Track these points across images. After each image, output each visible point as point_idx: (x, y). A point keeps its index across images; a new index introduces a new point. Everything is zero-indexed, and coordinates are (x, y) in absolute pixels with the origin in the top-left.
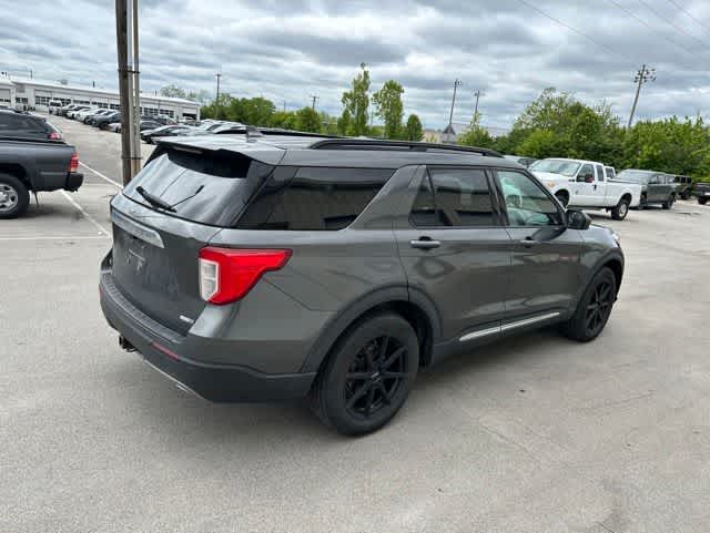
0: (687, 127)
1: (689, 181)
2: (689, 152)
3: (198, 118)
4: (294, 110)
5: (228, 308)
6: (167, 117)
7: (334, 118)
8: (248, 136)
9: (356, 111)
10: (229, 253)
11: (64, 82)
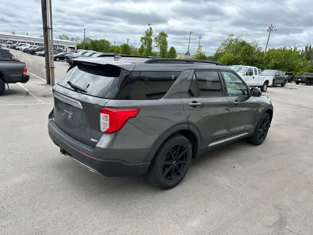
0: (290, 51)
1: (292, 74)
2: (291, 62)
3: (76, 49)
4: (119, 45)
5: (113, 135)
6: (61, 48)
7: (137, 48)
8: (115, 58)
9: (147, 45)
10: (114, 111)
11: (14, 33)
